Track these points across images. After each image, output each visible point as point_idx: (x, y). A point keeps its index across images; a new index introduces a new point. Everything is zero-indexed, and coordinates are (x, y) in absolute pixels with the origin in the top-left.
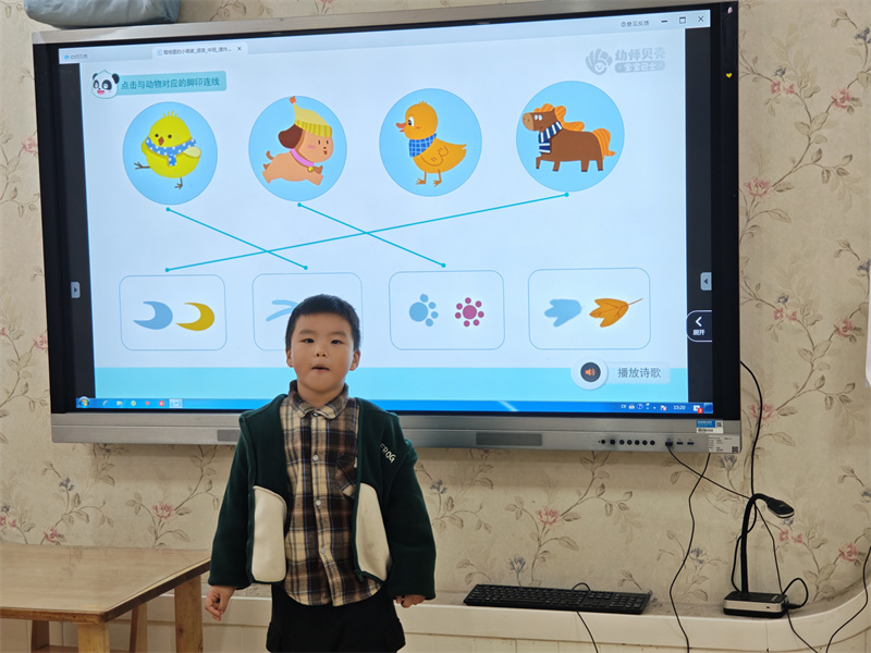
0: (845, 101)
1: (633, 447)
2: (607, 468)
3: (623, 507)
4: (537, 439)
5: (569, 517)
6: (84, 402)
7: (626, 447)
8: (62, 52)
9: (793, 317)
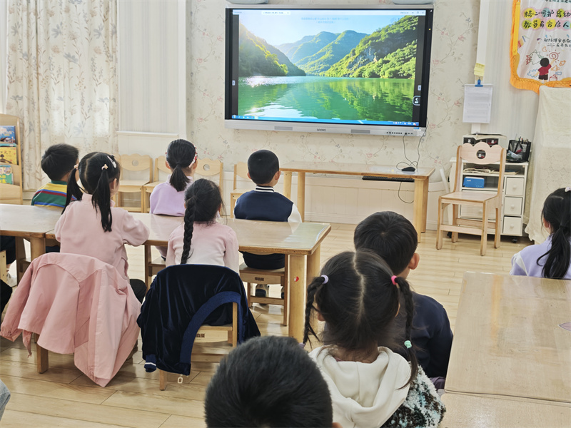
0: (461, 38)
1: (396, 135)
2: (387, 142)
3: (391, 153)
4: (369, 132)
5: (375, 155)
6: (234, 116)
7: (394, 134)
8: (234, 11)
9: (443, 99)
